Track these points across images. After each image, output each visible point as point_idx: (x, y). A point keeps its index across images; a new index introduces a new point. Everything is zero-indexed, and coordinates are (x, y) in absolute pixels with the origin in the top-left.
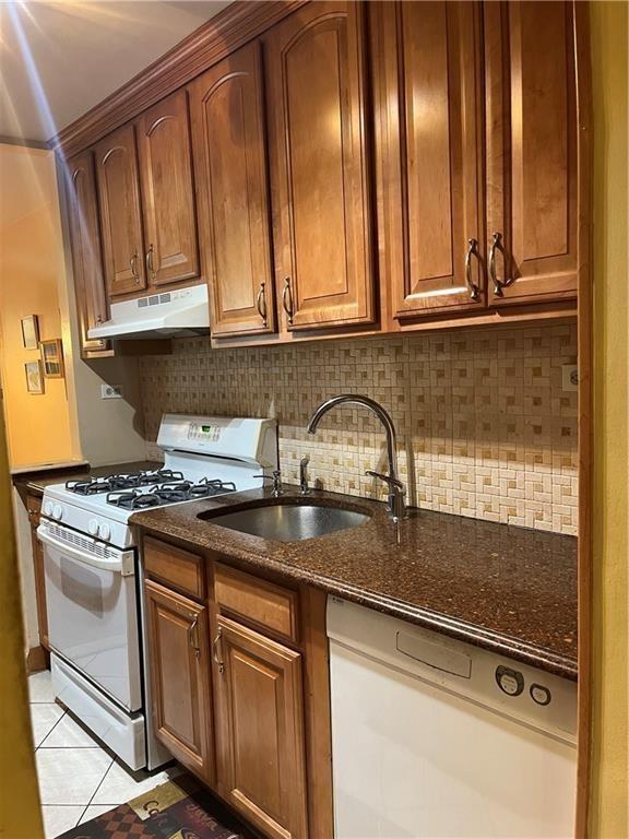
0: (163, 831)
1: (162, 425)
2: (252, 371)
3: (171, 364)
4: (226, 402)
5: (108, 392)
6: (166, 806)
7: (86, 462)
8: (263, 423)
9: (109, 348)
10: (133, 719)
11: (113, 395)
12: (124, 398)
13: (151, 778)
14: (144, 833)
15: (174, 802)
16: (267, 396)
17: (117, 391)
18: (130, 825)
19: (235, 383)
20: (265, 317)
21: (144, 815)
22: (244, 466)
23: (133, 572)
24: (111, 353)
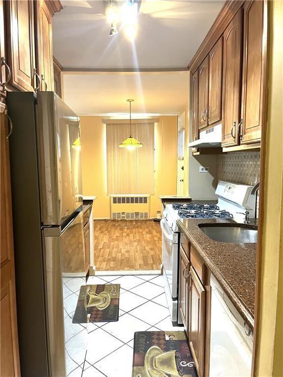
0: (170, 347)
1: (218, 186)
2: (251, 163)
3: (226, 158)
4: (241, 177)
5: (202, 169)
6: (176, 339)
7: (190, 198)
8: (248, 188)
9: (198, 151)
10: (173, 300)
11: (204, 171)
12: (210, 172)
13: (178, 327)
14: (164, 344)
15: (180, 339)
16: (255, 175)
17: (206, 169)
18: (161, 339)
19: (245, 168)
20: (234, 138)
21: (167, 338)
22: (238, 206)
23: (177, 242)
24: (198, 153)
